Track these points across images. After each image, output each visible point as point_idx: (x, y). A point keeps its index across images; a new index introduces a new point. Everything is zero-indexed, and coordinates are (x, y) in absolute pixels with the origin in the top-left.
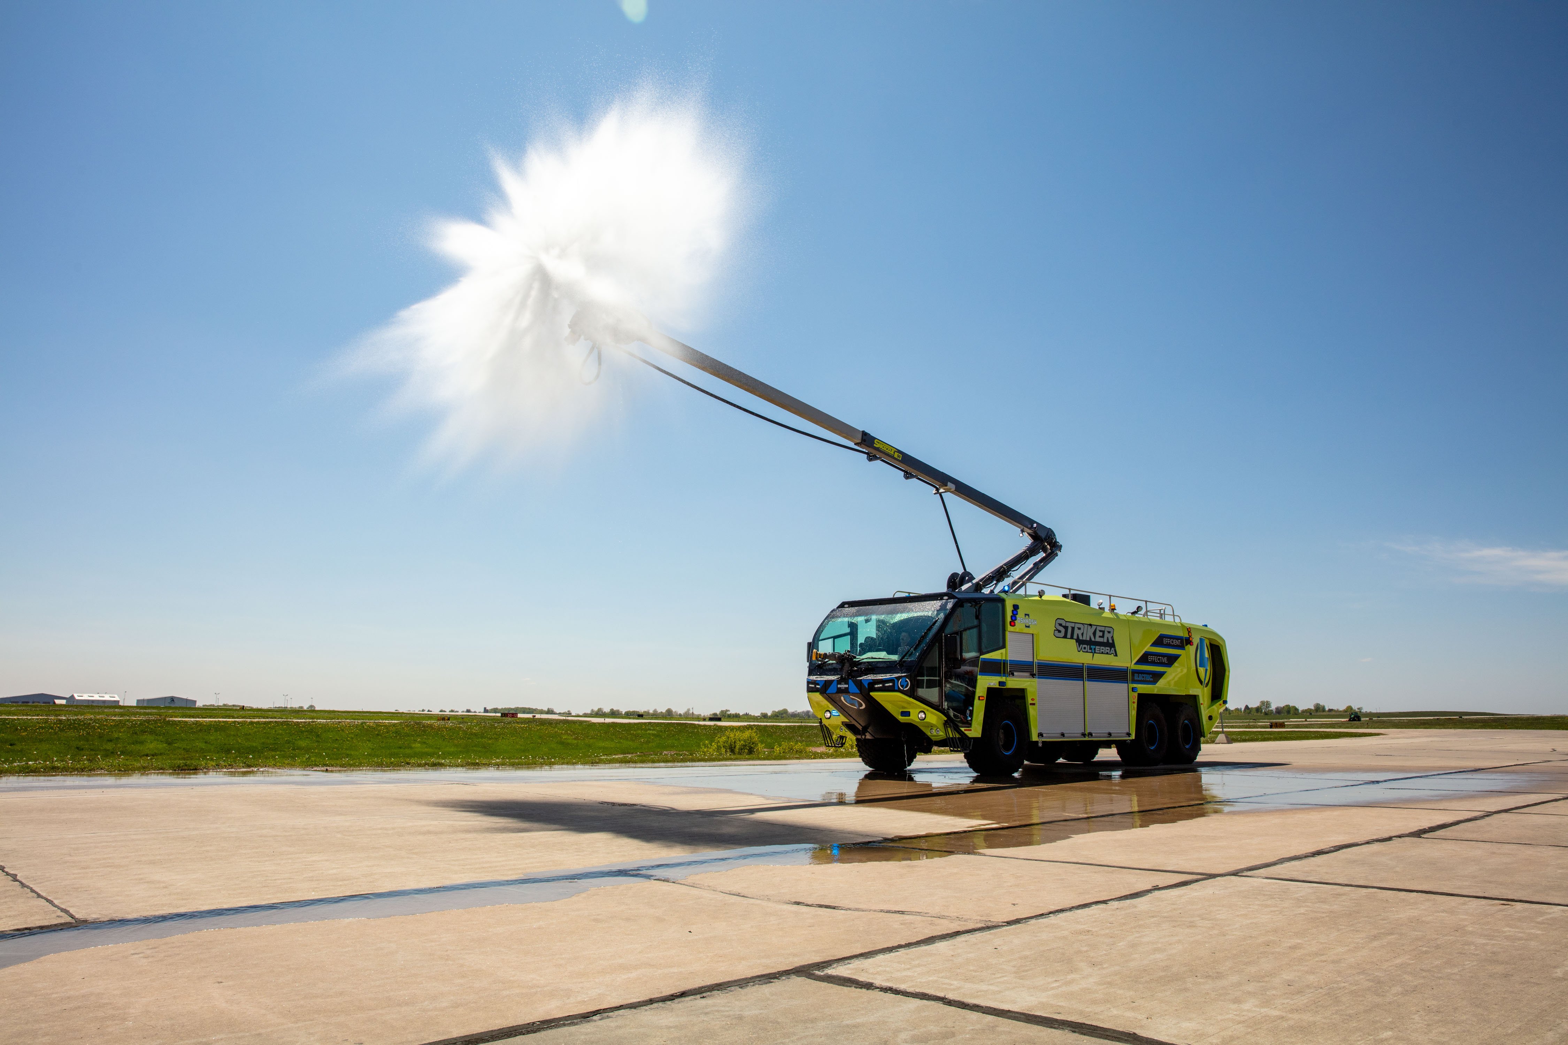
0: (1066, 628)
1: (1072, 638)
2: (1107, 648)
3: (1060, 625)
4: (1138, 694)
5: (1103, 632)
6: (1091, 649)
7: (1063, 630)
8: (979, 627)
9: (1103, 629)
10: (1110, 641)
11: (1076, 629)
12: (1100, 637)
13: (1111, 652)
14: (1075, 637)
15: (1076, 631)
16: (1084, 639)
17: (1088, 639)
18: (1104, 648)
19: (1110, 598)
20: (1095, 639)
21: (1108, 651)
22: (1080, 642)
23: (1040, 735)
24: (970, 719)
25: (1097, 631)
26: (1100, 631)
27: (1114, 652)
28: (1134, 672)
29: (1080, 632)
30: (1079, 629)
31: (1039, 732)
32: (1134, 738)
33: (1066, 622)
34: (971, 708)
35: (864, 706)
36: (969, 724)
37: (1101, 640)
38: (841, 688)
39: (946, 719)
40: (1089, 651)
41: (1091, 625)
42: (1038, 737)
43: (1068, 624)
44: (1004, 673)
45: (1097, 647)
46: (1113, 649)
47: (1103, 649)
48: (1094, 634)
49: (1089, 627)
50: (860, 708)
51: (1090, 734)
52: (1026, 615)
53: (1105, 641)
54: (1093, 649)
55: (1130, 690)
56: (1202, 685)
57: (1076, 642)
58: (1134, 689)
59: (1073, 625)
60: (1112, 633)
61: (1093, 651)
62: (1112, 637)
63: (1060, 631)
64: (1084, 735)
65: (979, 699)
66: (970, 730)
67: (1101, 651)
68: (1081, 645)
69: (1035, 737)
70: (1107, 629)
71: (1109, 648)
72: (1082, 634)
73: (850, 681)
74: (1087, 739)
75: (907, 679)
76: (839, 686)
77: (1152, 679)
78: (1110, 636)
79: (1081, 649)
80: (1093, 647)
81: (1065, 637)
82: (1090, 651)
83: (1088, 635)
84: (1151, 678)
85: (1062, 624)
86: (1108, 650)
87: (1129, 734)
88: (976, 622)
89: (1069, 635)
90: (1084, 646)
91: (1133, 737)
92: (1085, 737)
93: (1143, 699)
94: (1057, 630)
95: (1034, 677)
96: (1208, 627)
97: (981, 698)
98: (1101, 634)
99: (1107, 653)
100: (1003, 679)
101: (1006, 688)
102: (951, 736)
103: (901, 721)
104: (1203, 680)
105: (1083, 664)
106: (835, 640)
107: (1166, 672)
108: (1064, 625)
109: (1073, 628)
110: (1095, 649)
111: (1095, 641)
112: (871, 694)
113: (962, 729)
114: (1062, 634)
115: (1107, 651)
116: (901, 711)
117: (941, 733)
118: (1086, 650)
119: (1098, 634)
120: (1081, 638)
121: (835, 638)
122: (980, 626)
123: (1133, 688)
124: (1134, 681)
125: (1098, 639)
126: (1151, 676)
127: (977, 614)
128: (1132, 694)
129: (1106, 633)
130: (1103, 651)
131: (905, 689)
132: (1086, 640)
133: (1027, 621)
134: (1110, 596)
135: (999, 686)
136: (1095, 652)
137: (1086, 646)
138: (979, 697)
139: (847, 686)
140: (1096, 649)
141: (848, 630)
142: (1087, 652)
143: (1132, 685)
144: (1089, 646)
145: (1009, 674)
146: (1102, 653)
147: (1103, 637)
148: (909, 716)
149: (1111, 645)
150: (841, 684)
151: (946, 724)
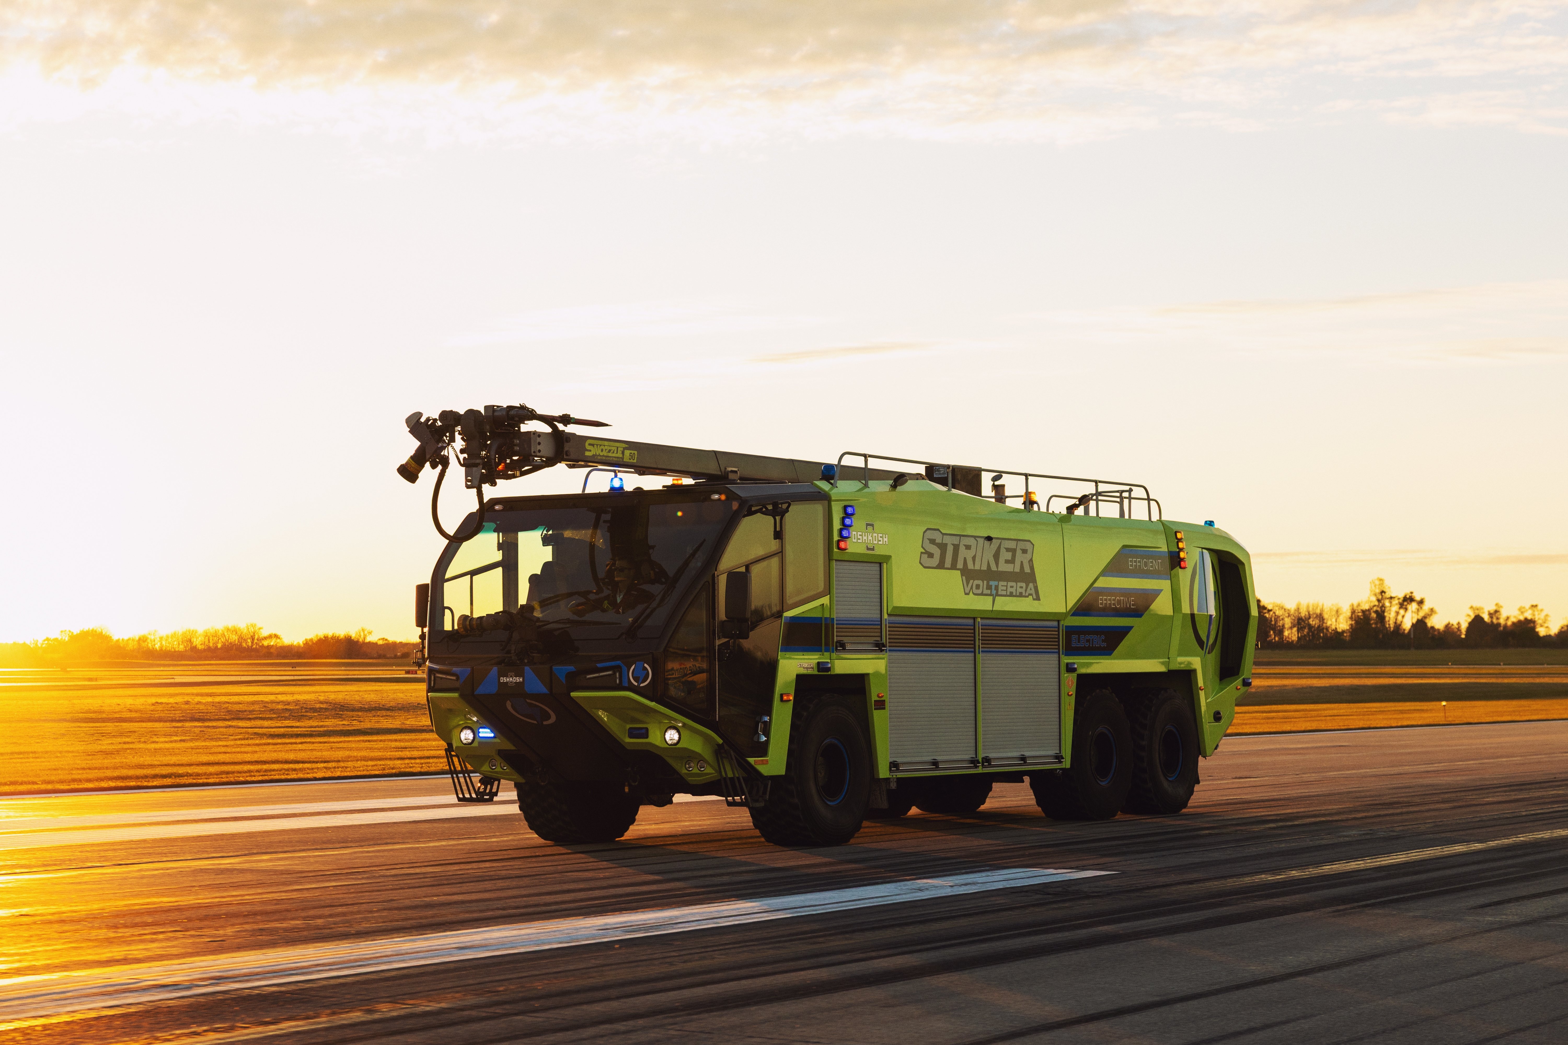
0: (943, 547)
1: (954, 567)
2: (1019, 584)
3: (932, 541)
4: (1078, 675)
5: (1013, 551)
6: (989, 587)
7: (937, 552)
8: (780, 553)
9: (1012, 545)
10: (1027, 570)
11: (962, 549)
12: (1007, 562)
13: (1029, 591)
14: (960, 565)
15: (963, 553)
16: (977, 567)
17: (984, 568)
18: (1013, 584)
19: (1027, 479)
20: (997, 567)
21: (1023, 591)
22: (968, 574)
23: (894, 766)
24: (764, 739)
25: (1003, 551)
26: (1008, 550)
27: (1033, 592)
28: (1071, 631)
29: (969, 554)
30: (968, 547)
31: (892, 760)
32: (1068, 766)
33: (944, 534)
34: (767, 719)
35: (553, 719)
36: (762, 750)
37: (1009, 568)
38: (507, 683)
39: (720, 741)
40: (986, 592)
41: (989, 539)
42: (890, 770)
43: (947, 540)
44: (827, 644)
45: (1001, 583)
46: (1031, 585)
47: (1012, 587)
48: (996, 556)
49: (987, 543)
50: (545, 723)
51: (987, 760)
52: (868, 525)
53: (1017, 569)
54: (993, 587)
55: (1063, 668)
56: (1203, 649)
57: (962, 575)
58: (1070, 669)
59: (956, 541)
60: (1029, 551)
61: (994, 592)
62: (1031, 560)
63: (931, 555)
64: (974, 762)
65: (782, 700)
66: (767, 762)
67: (1009, 590)
68: (971, 581)
69: (883, 772)
70: (1021, 545)
71: (1024, 585)
72: (974, 558)
73: (527, 668)
74: (980, 770)
75: (646, 665)
76: (503, 680)
77: (1105, 644)
78: (1025, 559)
79: (972, 588)
80: (993, 583)
81: (941, 566)
82: (989, 592)
83: (983, 559)
84: (1103, 641)
85: (935, 540)
86: (1021, 587)
87: (1059, 758)
88: (774, 545)
89: (948, 562)
90: (977, 582)
91: (1067, 763)
92: (977, 767)
93: (1087, 683)
94: (926, 552)
95: (882, 651)
96: (1216, 526)
97: (785, 698)
98: (1009, 556)
99: (1021, 595)
100: (824, 658)
101: (831, 675)
102: (730, 775)
103: (629, 748)
104: (1204, 639)
105: (974, 619)
106: (474, 577)
107: (1131, 628)
108: (939, 541)
109: (956, 548)
110: (997, 588)
111: (997, 571)
112: (573, 694)
113: (749, 759)
114: (936, 561)
115: (1019, 590)
116: (628, 726)
117: (709, 770)
118: (980, 591)
119: (1005, 555)
120: (970, 566)
121: (473, 573)
122: (782, 552)
123: (1067, 664)
124: (1071, 650)
125: (1004, 567)
126: (1103, 637)
127: (778, 529)
128: (1066, 676)
129: (1019, 552)
130: (1013, 590)
131: (642, 685)
132: (980, 570)
133: (870, 538)
134: (1027, 476)
135: (818, 671)
136: (997, 595)
137: (980, 582)
138: (782, 696)
139: (521, 680)
140: (1000, 588)
141: (498, 556)
142: (982, 594)
143: (1066, 660)
144: (985, 582)
145: (837, 647)
146: (1011, 595)
147: (1012, 561)
148: (647, 737)
149: (1028, 577)
150: (507, 676)
151: (719, 752)
